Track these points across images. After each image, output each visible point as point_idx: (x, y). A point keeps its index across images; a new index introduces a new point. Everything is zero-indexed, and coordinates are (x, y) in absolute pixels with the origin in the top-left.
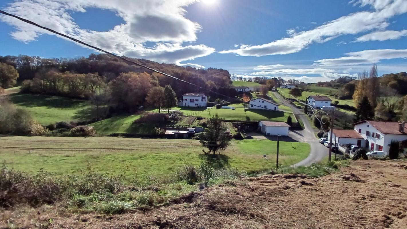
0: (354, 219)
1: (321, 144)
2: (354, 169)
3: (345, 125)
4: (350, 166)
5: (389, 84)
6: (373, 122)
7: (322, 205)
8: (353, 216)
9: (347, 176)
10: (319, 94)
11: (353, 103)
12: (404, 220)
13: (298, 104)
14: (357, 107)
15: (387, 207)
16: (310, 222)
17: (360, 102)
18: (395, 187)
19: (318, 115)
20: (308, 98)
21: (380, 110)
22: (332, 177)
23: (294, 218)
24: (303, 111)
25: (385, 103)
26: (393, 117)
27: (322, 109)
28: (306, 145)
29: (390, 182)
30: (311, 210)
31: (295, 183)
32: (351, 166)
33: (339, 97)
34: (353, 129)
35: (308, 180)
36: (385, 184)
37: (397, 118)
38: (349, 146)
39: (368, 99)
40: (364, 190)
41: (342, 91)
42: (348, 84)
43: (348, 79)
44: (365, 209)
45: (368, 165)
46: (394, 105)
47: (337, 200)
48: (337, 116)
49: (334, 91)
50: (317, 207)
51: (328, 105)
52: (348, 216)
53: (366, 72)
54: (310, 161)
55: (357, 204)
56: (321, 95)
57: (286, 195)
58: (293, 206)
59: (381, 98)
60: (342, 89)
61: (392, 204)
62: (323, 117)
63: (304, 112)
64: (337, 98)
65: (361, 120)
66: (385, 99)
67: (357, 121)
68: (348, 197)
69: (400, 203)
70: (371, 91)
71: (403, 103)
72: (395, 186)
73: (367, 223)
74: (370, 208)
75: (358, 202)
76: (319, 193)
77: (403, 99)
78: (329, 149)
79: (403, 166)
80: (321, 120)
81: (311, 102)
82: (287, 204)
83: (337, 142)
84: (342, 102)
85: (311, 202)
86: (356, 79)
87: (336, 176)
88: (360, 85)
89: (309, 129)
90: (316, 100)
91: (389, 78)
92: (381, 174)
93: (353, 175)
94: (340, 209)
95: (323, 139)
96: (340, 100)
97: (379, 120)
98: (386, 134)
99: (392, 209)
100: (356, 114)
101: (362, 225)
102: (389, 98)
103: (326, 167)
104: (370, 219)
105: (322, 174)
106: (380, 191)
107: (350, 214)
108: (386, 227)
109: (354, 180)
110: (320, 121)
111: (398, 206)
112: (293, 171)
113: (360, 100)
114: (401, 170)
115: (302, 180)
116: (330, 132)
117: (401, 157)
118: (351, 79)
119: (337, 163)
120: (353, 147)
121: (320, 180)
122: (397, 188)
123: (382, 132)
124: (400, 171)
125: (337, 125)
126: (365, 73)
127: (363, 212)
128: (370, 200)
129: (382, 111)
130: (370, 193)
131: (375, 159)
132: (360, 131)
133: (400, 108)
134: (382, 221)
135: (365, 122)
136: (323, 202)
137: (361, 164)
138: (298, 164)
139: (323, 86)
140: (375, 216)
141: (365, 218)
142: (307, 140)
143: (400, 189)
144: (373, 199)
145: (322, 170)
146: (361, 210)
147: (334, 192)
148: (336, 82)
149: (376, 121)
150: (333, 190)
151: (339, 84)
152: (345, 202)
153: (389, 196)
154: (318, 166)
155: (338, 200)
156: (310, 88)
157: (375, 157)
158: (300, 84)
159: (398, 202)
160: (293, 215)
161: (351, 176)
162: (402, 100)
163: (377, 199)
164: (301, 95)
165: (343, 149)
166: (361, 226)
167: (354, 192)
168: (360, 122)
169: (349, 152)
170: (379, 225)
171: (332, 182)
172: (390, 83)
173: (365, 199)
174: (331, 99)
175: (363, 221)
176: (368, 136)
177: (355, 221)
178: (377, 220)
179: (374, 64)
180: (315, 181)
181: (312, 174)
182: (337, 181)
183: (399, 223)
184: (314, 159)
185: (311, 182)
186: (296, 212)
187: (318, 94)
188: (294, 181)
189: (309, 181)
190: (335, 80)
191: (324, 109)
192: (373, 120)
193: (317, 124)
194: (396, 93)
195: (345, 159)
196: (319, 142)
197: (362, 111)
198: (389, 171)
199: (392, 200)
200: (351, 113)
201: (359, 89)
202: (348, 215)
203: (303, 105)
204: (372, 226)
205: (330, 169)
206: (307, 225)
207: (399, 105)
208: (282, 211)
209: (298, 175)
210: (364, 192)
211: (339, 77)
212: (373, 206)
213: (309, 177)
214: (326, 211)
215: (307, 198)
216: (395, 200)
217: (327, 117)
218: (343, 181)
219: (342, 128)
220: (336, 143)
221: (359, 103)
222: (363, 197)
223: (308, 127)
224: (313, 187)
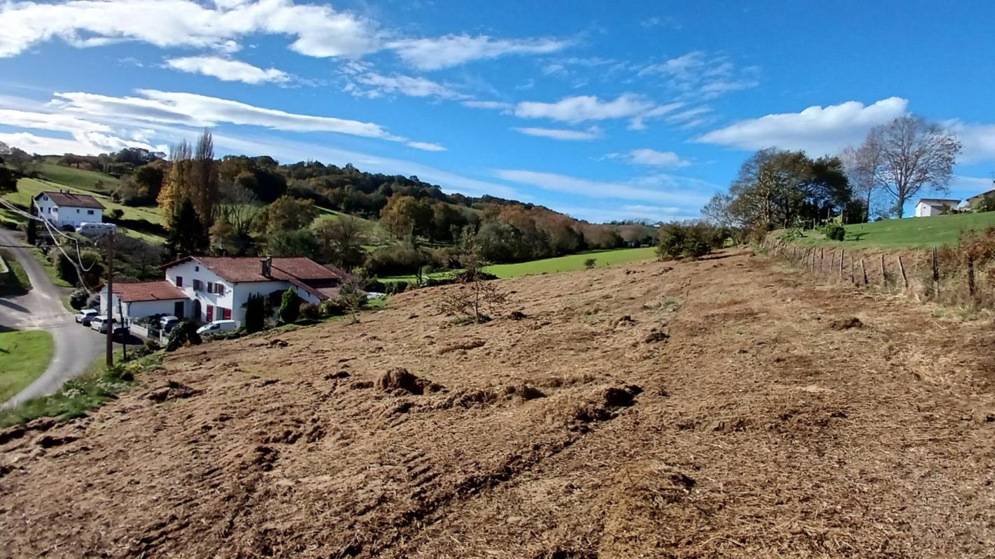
0: (195, 481)
1: (81, 325)
2: (173, 372)
3: (143, 270)
4: (162, 366)
5: (237, 177)
6: (207, 259)
7: (110, 482)
8: (190, 476)
9: (159, 391)
10: (68, 188)
11: (159, 215)
12: (300, 443)
13: (6, 217)
14: (168, 227)
15: (259, 430)
16: (86, 537)
17: (176, 215)
18: (268, 386)
19: (69, 248)
20: (37, 199)
21: (220, 234)
22: (122, 403)
23: (45, 546)
24: (22, 238)
25: (232, 218)
26: (249, 246)
27: (77, 229)
28: (38, 338)
29: (255, 378)
30: (84, 506)
31: (24, 450)
32: (165, 365)
33: (122, 200)
34: (162, 278)
35: (60, 429)
36: (247, 385)
37: (255, 249)
38: (154, 320)
39: (195, 207)
40: (203, 410)
41: (131, 185)
42: (145, 167)
43: (145, 154)
44: (212, 451)
45: (203, 356)
46: (248, 222)
47: (144, 455)
48: (120, 248)
49: (110, 183)
50: (96, 491)
51: (96, 220)
52: (177, 482)
53: (188, 145)
54: (55, 380)
55: (193, 445)
56: (74, 190)
57: (6, 492)
58: (31, 515)
59: (222, 206)
60: (128, 180)
61: (269, 421)
62: (83, 252)
63: (26, 239)
64: (118, 202)
65: (181, 257)
66: (230, 208)
67: (170, 259)
68: (170, 438)
69: (283, 414)
70: (199, 190)
71: (267, 218)
72: (268, 383)
73: (224, 478)
74: (223, 445)
75: (195, 442)
76: (96, 454)
77: (267, 210)
78: (105, 336)
79: (276, 341)
80: (77, 262)
81: (45, 210)
82: (15, 517)
83: (125, 315)
84: (131, 214)
85: (79, 484)
86: (164, 159)
87: (132, 398)
88: (173, 173)
89: (45, 290)
90: (60, 206)
91: (237, 165)
92: (234, 368)
93: (173, 385)
94: (156, 473)
95: (86, 312)
96: (125, 207)
97: (220, 253)
98: (236, 283)
99: (270, 429)
100: (168, 241)
101: (215, 486)
102: (239, 207)
103: (104, 384)
104: (227, 468)
105: (95, 404)
106: (237, 401)
107: (183, 475)
108: (266, 470)
109: (177, 397)
110: (75, 265)
111: (282, 421)
112: (13, 418)
113: (175, 209)
114: (273, 350)
115: (41, 436)
116: (105, 290)
117: (270, 324)
118: (153, 157)
119: (131, 365)
120: (165, 321)
121: (93, 419)
122: (273, 387)
123: (228, 280)
124: (271, 354)
125: (122, 271)
126: (185, 146)
127: (209, 459)
128: (220, 429)
129: (226, 235)
130: (218, 413)
131: (217, 338)
132: (179, 281)
133: (262, 228)
134: (254, 463)
135: (190, 260)
136: (111, 472)
137: (188, 357)
138: (24, 395)
139: (78, 167)
140: (239, 456)
141: (218, 469)
142: (41, 322)
143: (278, 387)
144: (227, 423)
145: (95, 392)
146: (206, 455)
147: (134, 440)
148: (114, 159)
149: (214, 256)
150: (130, 435)
151: (120, 164)
152: (166, 452)
153: (258, 407)
154: (82, 385)
155: (148, 454)
156: (41, 170)
157: (217, 335)
158: (10, 153)
159: (279, 413)
160: (39, 538)
161: (168, 388)
162: (264, 213)
163: (234, 420)
164: (15, 190)
165: (141, 331)
166: (212, 490)
167: (183, 423)
168: (178, 260)
169: (157, 335)
170: (251, 473)
171: (125, 417)
172: (239, 175)
173: (210, 428)
174: (104, 202)
175: (214, 477)
176: (199, 293)
177: (196, 485)
178: (243, 463)
179: (206, 129)
180: (80, 427)
181: (67, 411)
182: (137, 411)
183: (290, 452)
184: (66, 369)
185: (70, 433)
186: (46, 528)
187: (65, 188)
188: (22, 446)
189: (64, 432)
190: (112, 154)
191: (85, 231)
192: (208, 255)
193: (67, 271)
194: (252, 198)
195: (148, 353)
196: (77, 322)
197: (181, 235)
198: (249, 359)
199: (267, 412)
200: (154, 240)
201: (172, 183)
202: (179, 478)
203: (21, 218)
204: (235, 479)
205: (116, 385)
206: (82, 546)
207: (259, 223)
208: (7, 538)
209: (29, 425)
210: (204, 416)
211: (122, 148)
212: (230, 437)
213: (60, 421)
214: (123, 490)
215: (65, 480)
216: (273, 410)
217: (95, 253)
218: (153, 404)
219: (135, 278)
220: (122, 319)
221: (174, 217)
222: (203, 427)
223: (40, 281)
224: (77, 446)
